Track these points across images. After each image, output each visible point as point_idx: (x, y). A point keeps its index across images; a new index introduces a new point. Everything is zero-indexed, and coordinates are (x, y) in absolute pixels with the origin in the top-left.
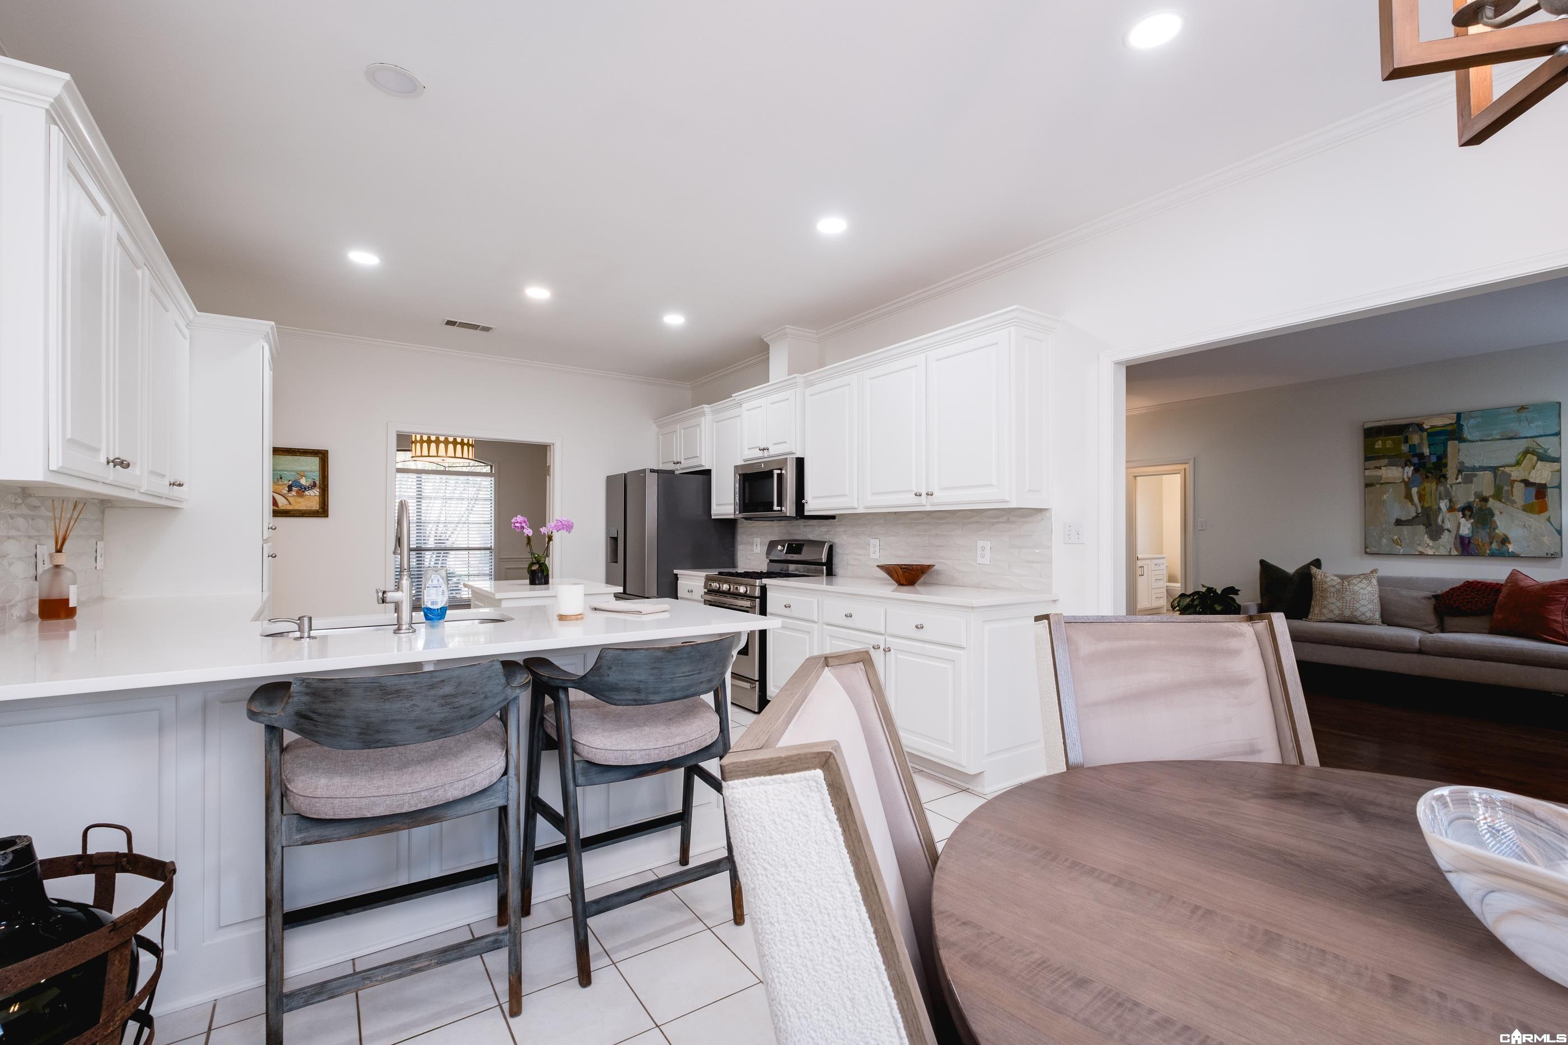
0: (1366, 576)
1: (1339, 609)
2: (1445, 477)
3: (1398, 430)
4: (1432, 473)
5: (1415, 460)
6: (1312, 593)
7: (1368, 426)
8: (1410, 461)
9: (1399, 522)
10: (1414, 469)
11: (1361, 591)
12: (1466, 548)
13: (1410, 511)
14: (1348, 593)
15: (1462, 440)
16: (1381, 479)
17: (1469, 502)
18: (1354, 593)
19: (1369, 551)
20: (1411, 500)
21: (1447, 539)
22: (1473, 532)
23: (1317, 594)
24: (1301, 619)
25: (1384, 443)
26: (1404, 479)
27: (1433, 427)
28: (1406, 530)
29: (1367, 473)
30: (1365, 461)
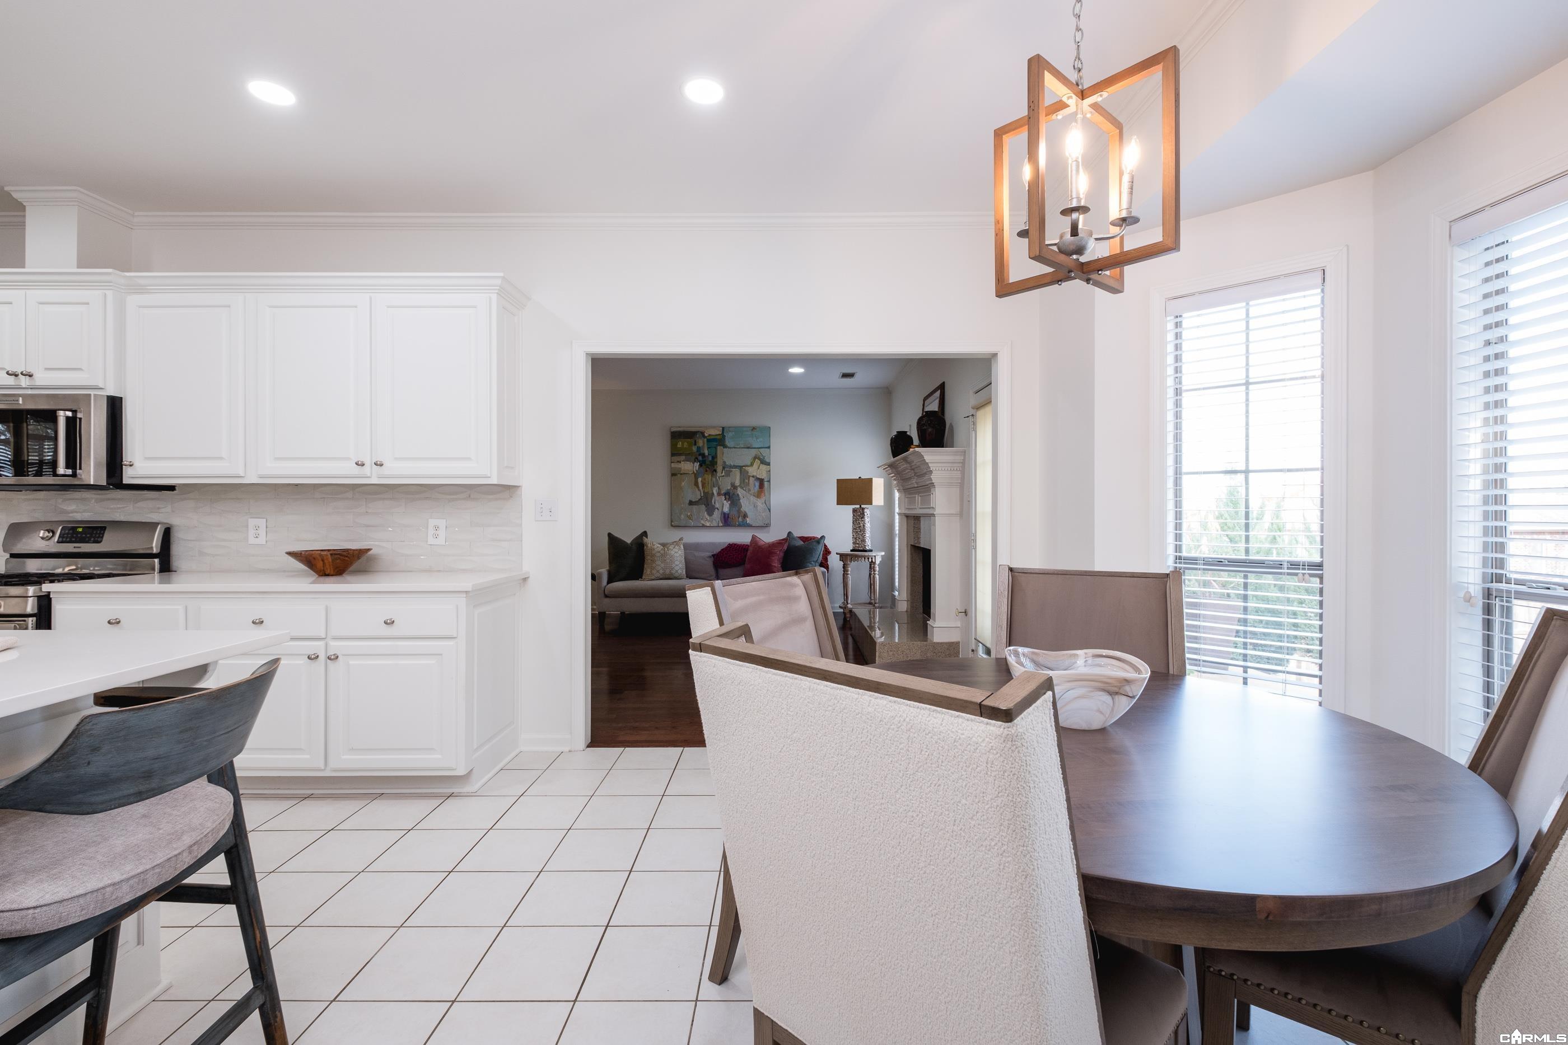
0: (676, 543)
1: (663, 570)
2: (715, 471)
3: (689, 435)
4: (709, 468)
5: (700, 458)
6: (644, 558)
7: (674, 430)
8: (697, 458)
9: (691, 503)
10: (700, 465)
11: (675, 555)
12: (727, 521)
13: (696, 495)
14: (668, 556)
15: (725, 446)
16: (681, 471)
17: (728, 490)
18: (672, 556)
19: (675, 524)
20: (698, 487)
21: (717, 514)
22: (730, 511)
23: (648, 558)
24: (638, 579)
25: (683, 444)
26: (694, 471)
27: (710, 435)
28: (695, 507)
29: (673, 465)
30: (672, 456)
